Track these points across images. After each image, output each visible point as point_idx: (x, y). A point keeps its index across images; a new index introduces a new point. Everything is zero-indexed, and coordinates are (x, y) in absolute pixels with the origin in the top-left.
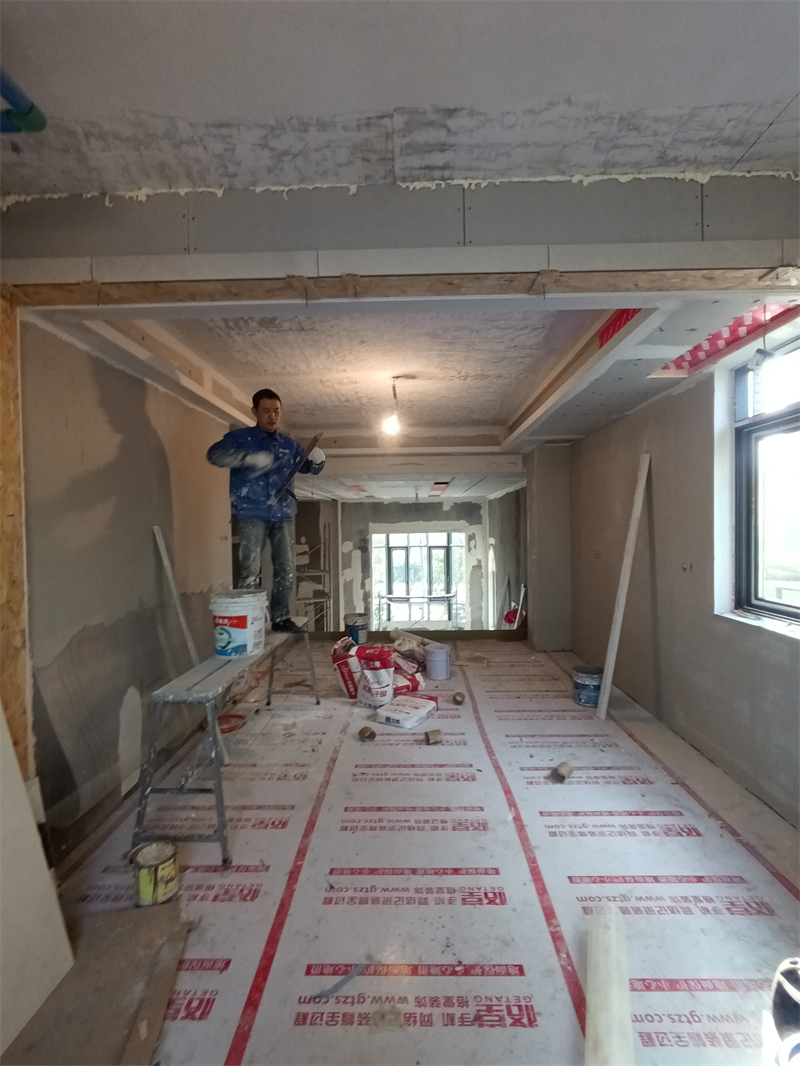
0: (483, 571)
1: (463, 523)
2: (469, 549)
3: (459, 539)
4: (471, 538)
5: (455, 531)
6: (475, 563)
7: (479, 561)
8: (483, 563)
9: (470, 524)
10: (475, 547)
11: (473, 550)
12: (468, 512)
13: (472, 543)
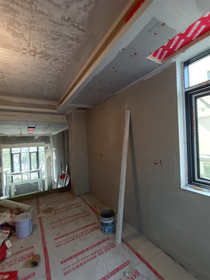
0: (51, 159)
1: (43, 143)
2: (46, 152)
3: (42, 149)
4: (46, 148)
5: (40, 146)
6: (48, 157)
7: (50, 156)
8: (51, 157)
9: (46, 143)
10: (48, 151)
11: (47, 153)
12: (45, 139)
13: (47, 150)
